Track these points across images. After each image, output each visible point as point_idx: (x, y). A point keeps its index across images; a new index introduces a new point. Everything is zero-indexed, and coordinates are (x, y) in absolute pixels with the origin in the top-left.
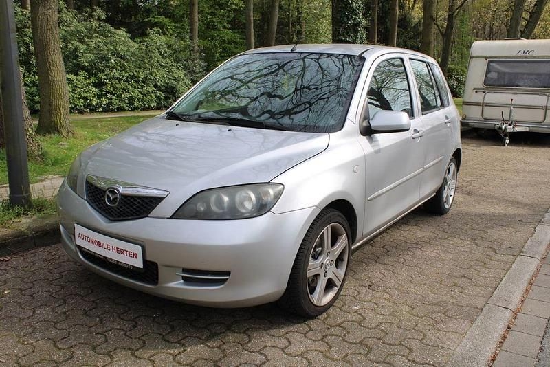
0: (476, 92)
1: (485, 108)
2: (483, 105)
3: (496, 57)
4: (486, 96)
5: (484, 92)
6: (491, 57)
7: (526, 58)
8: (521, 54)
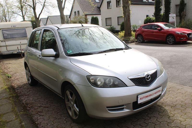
0: (2, 42)
1: (8, 47)
2: (6, 46)
3: (4, 29)
4: (6, 43)
5: (5, 41)
6: (2, 29)
7: (15, 28)
8: (12, 27)
